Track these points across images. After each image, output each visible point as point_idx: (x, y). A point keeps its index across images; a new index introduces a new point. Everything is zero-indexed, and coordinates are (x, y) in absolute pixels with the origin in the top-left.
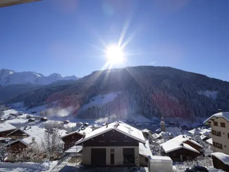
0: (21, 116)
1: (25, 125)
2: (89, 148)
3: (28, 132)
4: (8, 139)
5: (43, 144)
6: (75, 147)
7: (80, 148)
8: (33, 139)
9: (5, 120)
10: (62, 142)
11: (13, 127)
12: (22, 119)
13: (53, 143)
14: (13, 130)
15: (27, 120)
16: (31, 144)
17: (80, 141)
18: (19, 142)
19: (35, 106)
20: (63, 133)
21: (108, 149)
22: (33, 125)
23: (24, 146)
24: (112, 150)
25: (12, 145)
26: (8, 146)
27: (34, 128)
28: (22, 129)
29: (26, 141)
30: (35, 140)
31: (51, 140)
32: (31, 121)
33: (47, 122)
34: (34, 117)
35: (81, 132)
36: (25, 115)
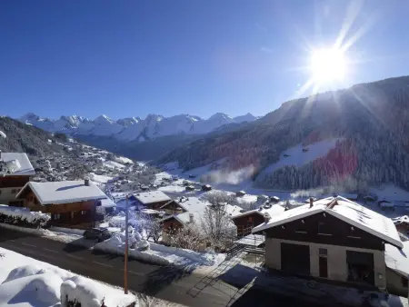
0: (177, 182)
1: (181, 195)
2: (277, 242)
3: (184, 205)
4: (162, 213)
5: (203, 225)
6: (251, 235)
7: (261, 239)
8: (191, 217)
9: (158, 186)
10: (232, 225)
11: (167, 198)
12: (177, 187)
13: (218, 226)
14: (167, 201)
15: (184, 188)
16: (188, 223)
17: (260, 227)
18: (173, 218)
19: (193, 168)
20: (234, 211)
21: (314, 248)
22: (192, 195)
23: (180, 225)
25: (166, 221)
26: (161, 223)
27: (193, 200)
28: (177, 201)
29: (183, 218)
30: (194, 219)
31: (214, 220)
32: (188, 189)
33: (211, 192)
34: (192, 184)
36: (181, 181)
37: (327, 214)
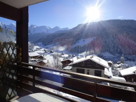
0: (41, 50)
2: (76, 68)
3: (45, 57)
4: (37, 60)
5: (52, 63)
6: (68, 67)
7: (71, 68)
8: (48, 61)
9: (35, 51)
10: (61, 64)
11: (39, 55)
12: (42, 51)
13: (57, 64)
14: (38, 56)
15: (44, 52)
16: (47, 63)
17: (71, 64)
18: (42, 62)
19: (48, 45)
20: (62, 59)
21: (86, 69)
22: (47, 54)
23: (44, 64)
24: (88, 70)
25: (39, 62)
26: (38, 63)
28: (42, 55)
29: (45, 61)
30: (49, 61)
31: (56, 62)
32: (46, 52)
33: (54, 53)
34: (47, 50)
35: (71, 60)
36: (43, 49)
37: (90, 60)
